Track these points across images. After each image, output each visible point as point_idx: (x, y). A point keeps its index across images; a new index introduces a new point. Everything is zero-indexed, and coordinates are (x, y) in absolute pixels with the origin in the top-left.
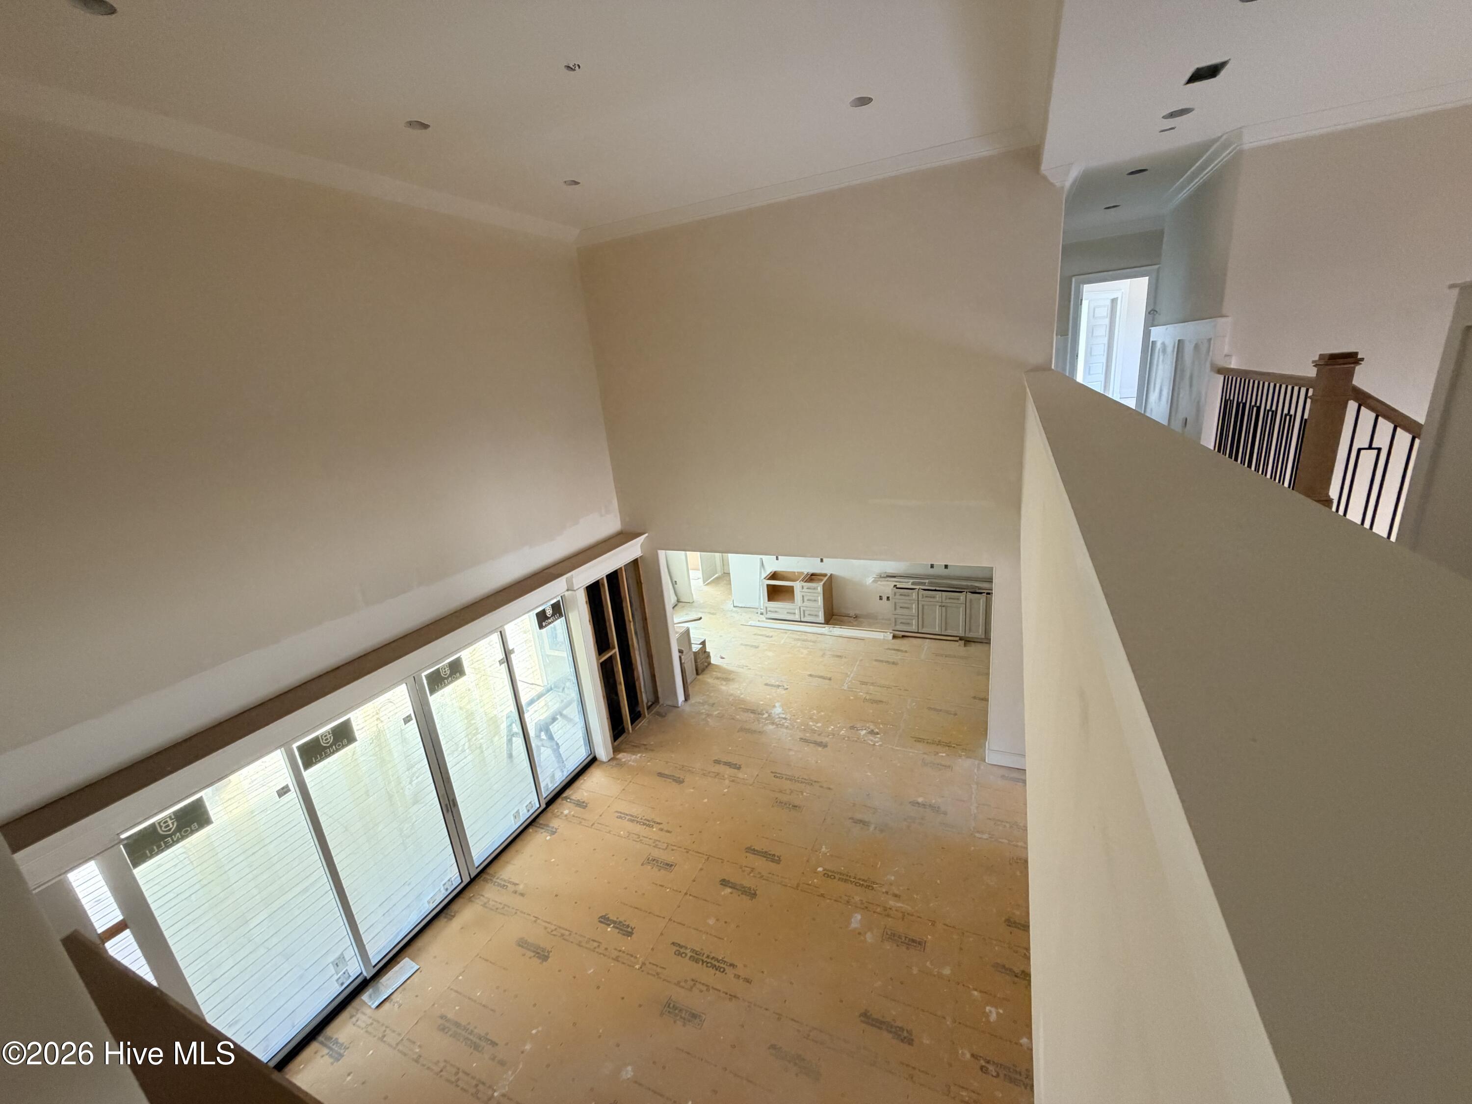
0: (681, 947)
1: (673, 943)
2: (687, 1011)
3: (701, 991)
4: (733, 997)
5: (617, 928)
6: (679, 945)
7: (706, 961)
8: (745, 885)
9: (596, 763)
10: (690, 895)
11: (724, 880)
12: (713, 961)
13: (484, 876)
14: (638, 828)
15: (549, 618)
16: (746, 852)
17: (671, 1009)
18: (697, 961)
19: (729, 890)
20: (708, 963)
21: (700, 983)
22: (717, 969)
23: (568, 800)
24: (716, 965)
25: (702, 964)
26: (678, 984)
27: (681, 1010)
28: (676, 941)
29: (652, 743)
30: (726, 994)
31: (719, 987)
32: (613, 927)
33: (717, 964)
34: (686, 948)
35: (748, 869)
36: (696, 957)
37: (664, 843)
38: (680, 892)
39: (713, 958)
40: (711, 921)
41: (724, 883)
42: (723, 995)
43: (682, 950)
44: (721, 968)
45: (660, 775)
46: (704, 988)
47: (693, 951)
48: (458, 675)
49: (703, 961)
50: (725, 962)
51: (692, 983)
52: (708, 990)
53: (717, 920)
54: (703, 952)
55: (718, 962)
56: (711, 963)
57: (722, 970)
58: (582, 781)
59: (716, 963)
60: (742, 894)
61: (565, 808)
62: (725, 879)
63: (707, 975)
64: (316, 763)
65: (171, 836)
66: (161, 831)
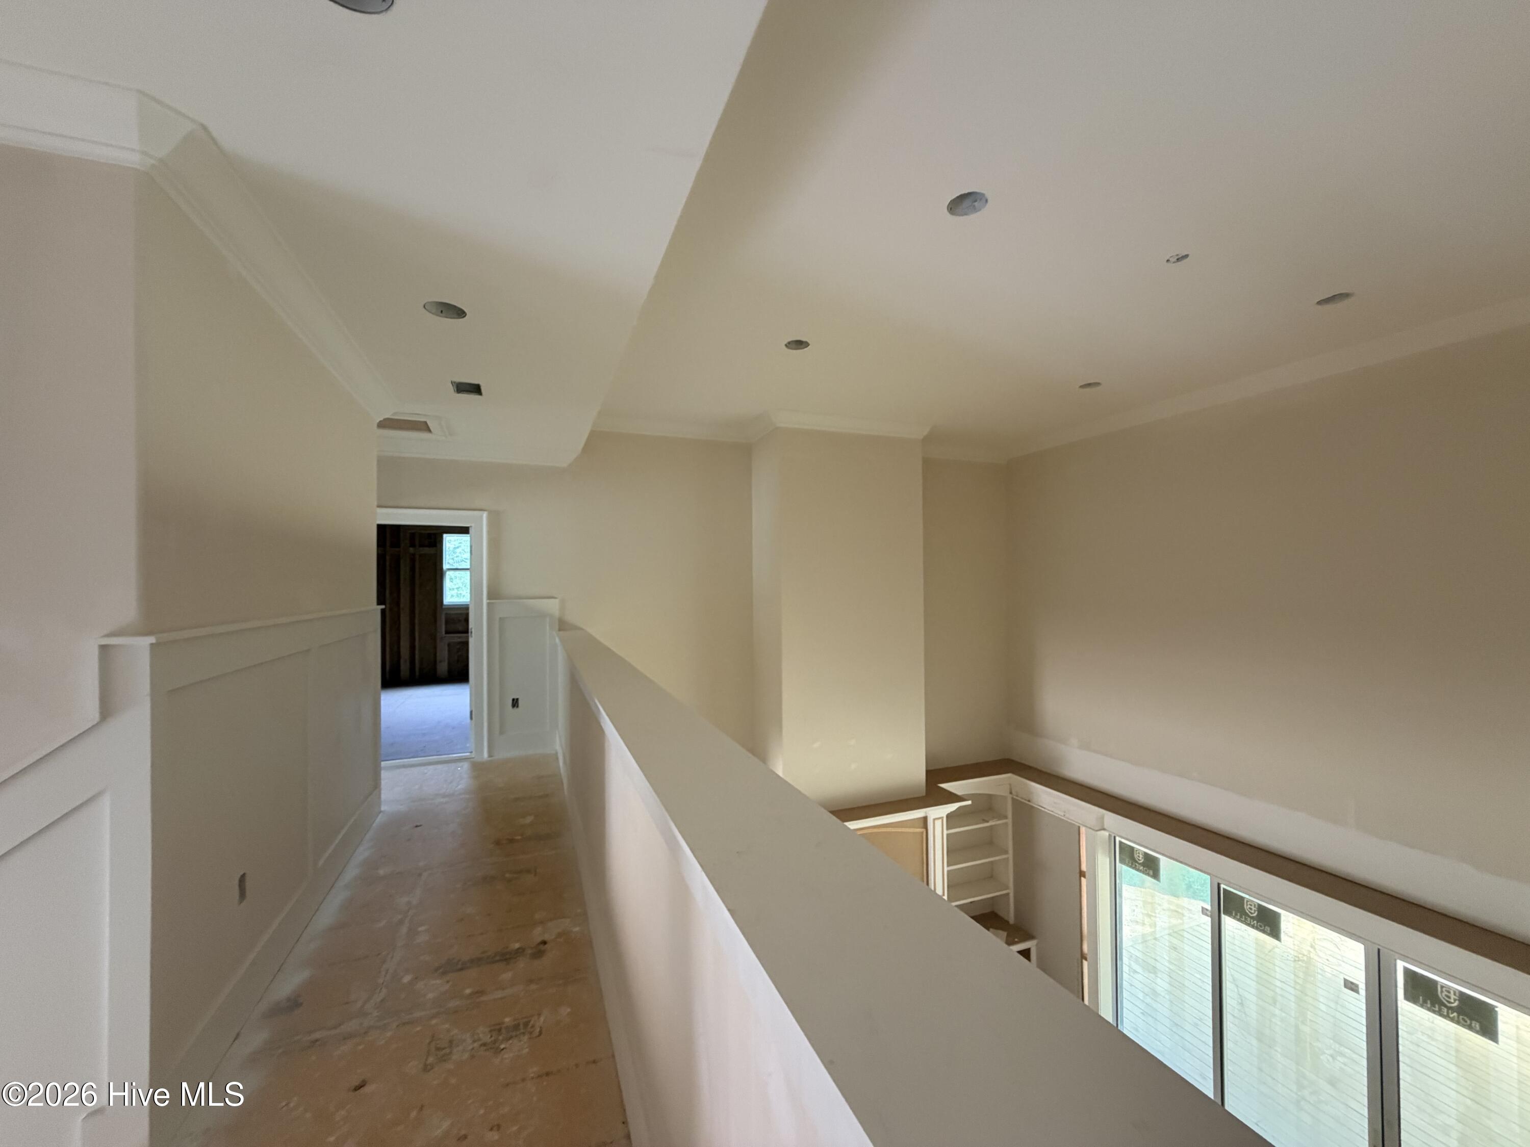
64: (1234, 918)
65: (1139, 864)
66: (1136, 856)
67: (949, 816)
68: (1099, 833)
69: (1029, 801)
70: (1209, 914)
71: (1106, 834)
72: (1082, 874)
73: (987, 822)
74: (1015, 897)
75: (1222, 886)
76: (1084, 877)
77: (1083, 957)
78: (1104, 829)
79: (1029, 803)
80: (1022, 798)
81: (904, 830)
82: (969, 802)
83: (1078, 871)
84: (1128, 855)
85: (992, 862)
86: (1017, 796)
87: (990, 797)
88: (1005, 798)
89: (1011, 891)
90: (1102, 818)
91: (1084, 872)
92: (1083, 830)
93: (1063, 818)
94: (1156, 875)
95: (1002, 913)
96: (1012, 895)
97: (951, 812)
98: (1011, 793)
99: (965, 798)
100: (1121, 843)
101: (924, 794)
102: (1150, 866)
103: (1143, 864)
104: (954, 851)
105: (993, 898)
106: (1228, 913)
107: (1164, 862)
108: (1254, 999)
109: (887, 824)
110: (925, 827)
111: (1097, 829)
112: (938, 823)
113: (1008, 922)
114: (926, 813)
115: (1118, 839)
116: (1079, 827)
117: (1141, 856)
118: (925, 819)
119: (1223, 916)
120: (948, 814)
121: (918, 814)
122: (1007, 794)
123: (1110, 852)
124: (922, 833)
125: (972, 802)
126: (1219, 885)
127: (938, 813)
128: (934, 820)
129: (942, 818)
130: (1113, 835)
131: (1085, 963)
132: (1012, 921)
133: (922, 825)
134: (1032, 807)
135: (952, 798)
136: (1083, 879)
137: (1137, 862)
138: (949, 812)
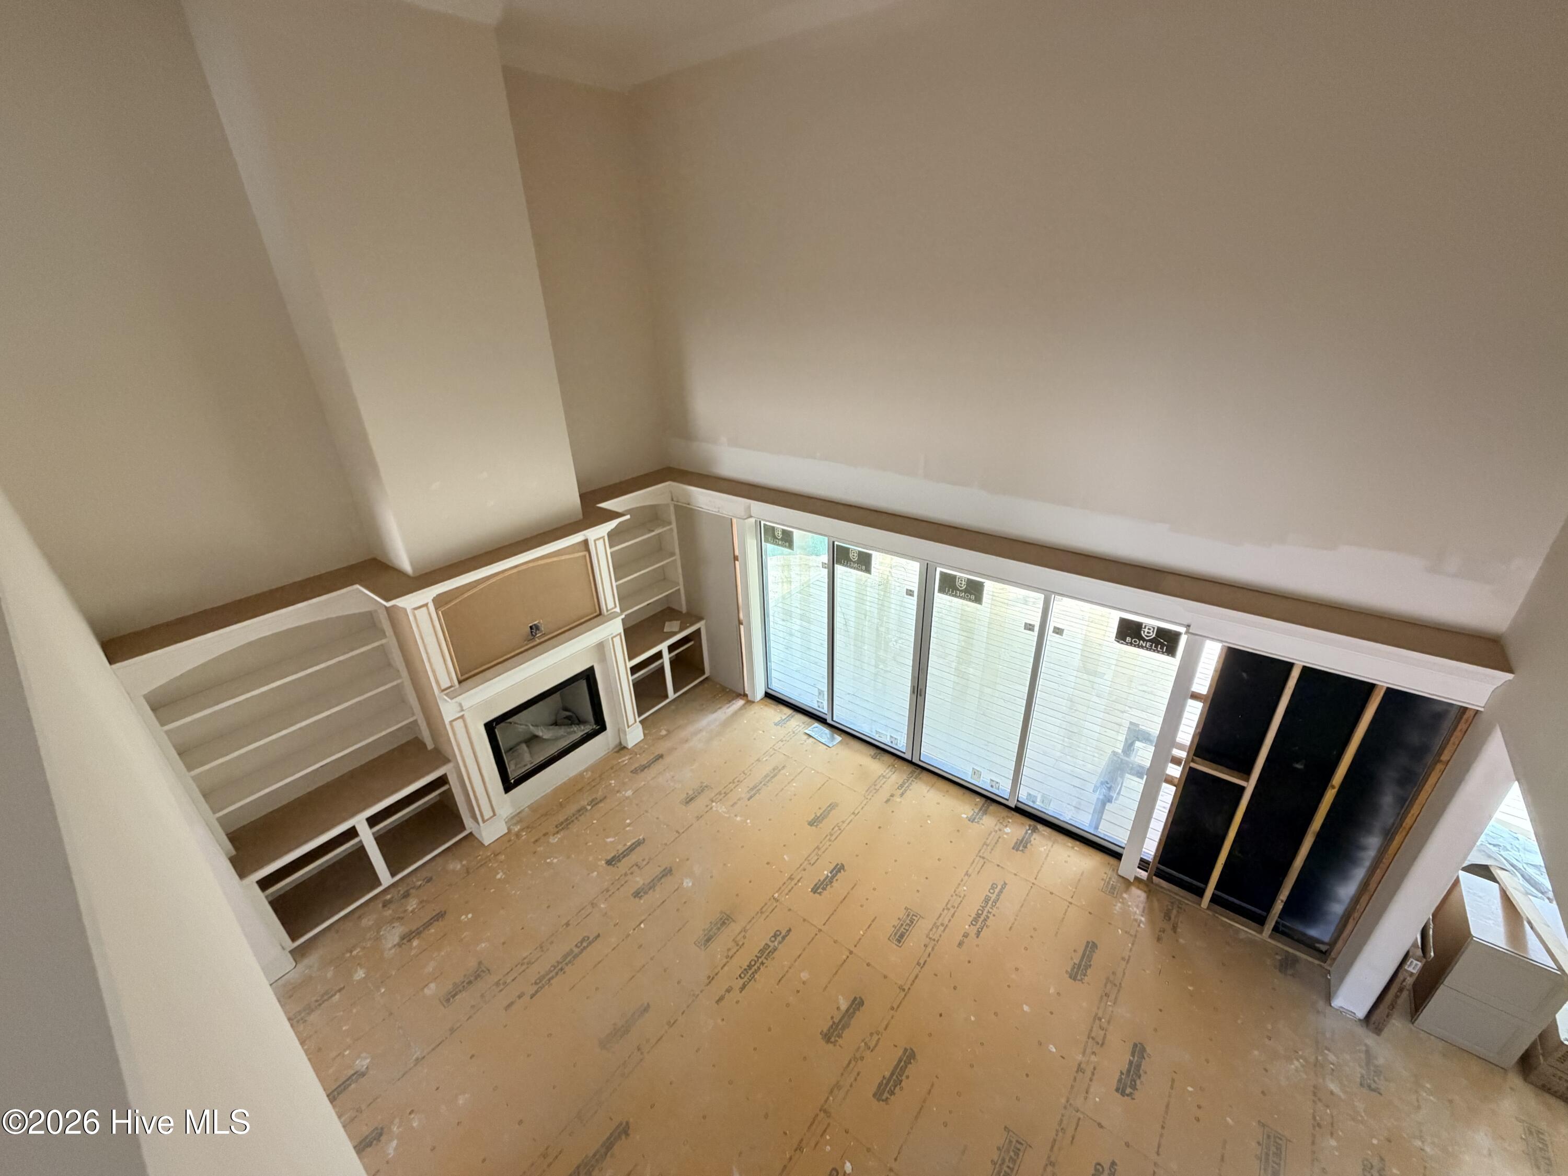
0: (784, 938)
1: (790, 930)
2: (715, 934)
3: (729, 950)
4: (711, 979)
5: (824, 880)
6: (786, 936)
7: (758, 960)
8: (847, 1030)
9: (1113, 861)
10: (848, 957)
11: (862, 1003)
12: (756, 967)
13: (918, 771)
14: (972, 906)
15: (1141, 638)
16: (906, 1050)
17: (725, 920)
18: (762, 951)
19: (844, 1006)
20: (755, 961)
21: (737, 951)
22: (745, 970)
23: (1030, 832)
24: (751, 970)
25: (756, 956)
26: (744, 930)
27: (719, 929)
28: (791, 934)
29: (1181, 941)
30: (717, 974)
31: (726, 968)
32: (828, 876)
33: (750, 972)
34: (780, 943)
35: (874, 1043)
36: (767, 952)
37: (940, 936)
38: (855, 946)
39: (759, 968)
40: (804, 976)
41: (857, 1004)
42: (716, 971)
43: (779, 938)
44: (745, 975)
45: (1091, 947)
46: (730, 954)
47: (775, 949)
48: (973, 597)
49: (761, 957)
50: (750, 980)
51: (741, 943)
52: (727, 957)
53: (804, 983)
54: (769, 959)
55: (753, 973)
56: (755, 965)
57: (742, 976)
58: (1070, 845)
59: (753, 970)
60: (834, 1023)
61: (1015, 829)
62: (862, 1005)
63: (743, 959)
64: (843, 565)
65: (779, 539)
66: (776, 534)
67: (611, 535)
68: (746, 521)
69: (689, 504)
70: (826, 566)
71: (752, 520)
72: (736, 558)
73: (653, 531)
74: (686, 591)
75: (836, 543)
76: (738, 560)
77: (740, 623)
78: (751, 517)
79: (688, 506)
80: (683, 503)
81: (563, 557)
82: (628, 517)
83: (733, 556)
84: (770, 534)
85: (663, 566)
86: (677, 502)
87: (653, 507)
88: (667, 505)
89: (681, 587)
90: (749, 507)
91: (737, 556)
92: (734, 521)
93: (718, 514)
94: (791, 546)
95: (676, 607)
96: (682, 592)
97: (612, 530)
98: (672, 500)
99: (625, 513)
100: (765, 525)
101: (581, 517)
102: (787, 539)
103: (782, 539)
104: (620, 567)
105: (667, 596)
106: (839, 562)
107: (797, 535)
108: (853, 614)
109: (548, 554)
110: (588, 550)
111: (745, 517)
112: (600, 544)
113: (681, 612)
114: (584, 535)
115: (762, 523)
116: (731, 519)
117: (780, 533)
118: (586, 542)
119: (836, 565)
120: (609, 532)
121: (576, 538)
122: (669, 501)
123: (756, 536)
124: (585, 556)
125: (631, 516)
126: (833, 542)
127: (598, 534)
128: (595, 541)
129: (603, 538)
130: (759, 520)
131: (742, 627)
132: (684, 610)
133: (583, 548)
134: (692, 509)
135: (613, 515)
136: (736, 562)
137: (777, 539)
138: (610, 530)
